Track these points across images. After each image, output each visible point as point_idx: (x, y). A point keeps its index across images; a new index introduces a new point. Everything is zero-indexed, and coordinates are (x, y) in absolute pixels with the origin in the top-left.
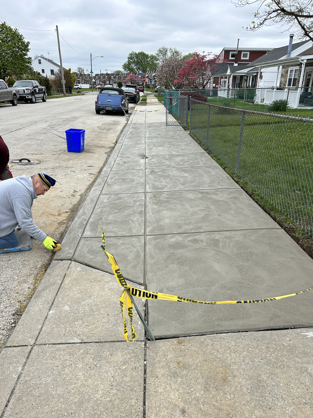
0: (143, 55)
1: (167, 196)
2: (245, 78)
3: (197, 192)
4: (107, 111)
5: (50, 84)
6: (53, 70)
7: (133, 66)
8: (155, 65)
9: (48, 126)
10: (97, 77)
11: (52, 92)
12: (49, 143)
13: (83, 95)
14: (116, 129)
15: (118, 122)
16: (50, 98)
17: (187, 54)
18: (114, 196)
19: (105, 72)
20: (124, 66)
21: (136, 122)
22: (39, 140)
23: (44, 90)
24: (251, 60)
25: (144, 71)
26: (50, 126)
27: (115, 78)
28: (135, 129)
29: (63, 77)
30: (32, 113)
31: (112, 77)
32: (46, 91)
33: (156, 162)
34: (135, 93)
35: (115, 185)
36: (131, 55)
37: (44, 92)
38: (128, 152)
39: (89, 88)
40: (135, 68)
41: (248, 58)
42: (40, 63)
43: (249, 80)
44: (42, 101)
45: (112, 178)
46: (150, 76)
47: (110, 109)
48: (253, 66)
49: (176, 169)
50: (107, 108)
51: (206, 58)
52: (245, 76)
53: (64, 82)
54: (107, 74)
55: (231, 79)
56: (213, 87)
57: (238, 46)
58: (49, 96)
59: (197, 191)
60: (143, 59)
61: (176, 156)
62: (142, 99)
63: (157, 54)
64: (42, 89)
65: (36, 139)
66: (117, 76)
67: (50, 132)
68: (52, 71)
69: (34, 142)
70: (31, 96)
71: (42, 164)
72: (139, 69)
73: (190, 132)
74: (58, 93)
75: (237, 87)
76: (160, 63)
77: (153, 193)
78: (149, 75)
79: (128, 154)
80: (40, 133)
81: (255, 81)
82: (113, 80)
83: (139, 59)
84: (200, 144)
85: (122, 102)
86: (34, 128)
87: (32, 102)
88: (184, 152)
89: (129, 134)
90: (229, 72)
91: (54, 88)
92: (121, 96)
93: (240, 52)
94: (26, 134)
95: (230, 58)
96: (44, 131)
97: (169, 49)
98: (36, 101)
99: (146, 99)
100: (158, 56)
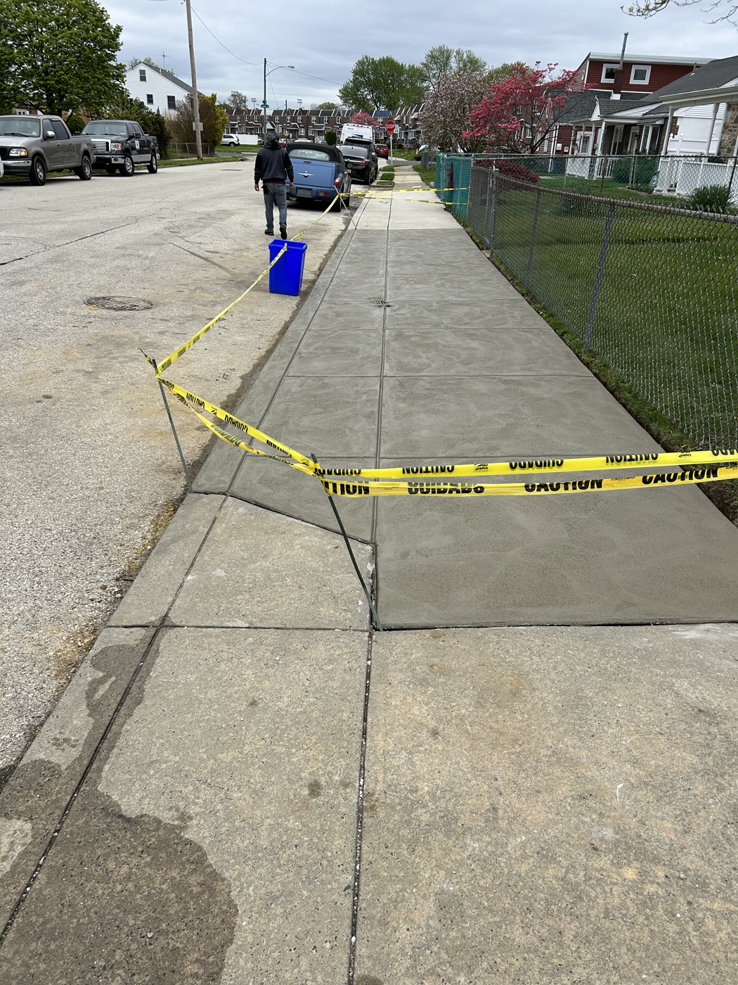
0: (389, 64)
1: (428, 386)
2: (635, 130)
3: (495, 381)
4: (299, 199)
5: (166, 131)
6: (174, 97)
7: (366, 93)
8: (420, 92)
9: (165, 228)
10: (277, 118)
11: (170, 150)
12: (168, 267)
13: (243, 160)
14: (320, 242)
15: (324, 225)
16: (166, 166)
17: (498, 65)
18: (313, 380)
19: (296, 108)
20: (343, 94)
21: (367, 228)
22: (146, 258)
23: (152, 144)
24: (653, 86)
25: (392, 106)
26: (169, 229)
27: (320, 121)
28: (364, 242)
29: (198, 114)
30: (125, 199)
31: (314, 118)
32: (157, 148)
33: (409, 315)
34: (368, 159)
35: (316, 358)
36: (362, 65)
37: (154, 150)
38: (347, 293)
39: (256, 143)
40: (369, 97)
41: (646, 82)
42: (143, 79)
43: (645, 136)
44: (147, 171)
45: (309, 345)
46: (405, 119)
47: (307, 195)
48: (657, 103)
49: (453, 332)
50: (301, 194)
51: (544, 77)
52: (635, 125)
53: (198, 127)
54: (302, 112)
55: (602, 132)
56: (556, 151)
57: (623, 51)
58: (163, 161)
59: (494, 378)
60: (389, 76)
61: (455, 304)
62: (383, 175)
63: (425, 65)
64: (149, 142)
65: (139, 256)
66: (326, 118)
67: (170, 243)
68: (171, 99)
69: (135, 262)
70: (123, 158)
71: (154, 310)
72: (379, 101)
73: (492, 253)
74: (185, 155)
75: (614, 154)
76: (431, 87)
77: (399, 378)
78: (402, 118)
79: (345, 297)
80: (148, 244)
81: (659, 140)
82: (314, 127)
83: (381, 77)
84: (513, 280)
85: (335, 178)
86: (133, 232)
87: (124, 173)
88: (475, 297)
89: (349, 253)
90: (596, 116)
91: (175, 141)
92: (333, 165)
93: (628, 65)
94: (118, 245)
95: (604, 80)
96: (157, 240)
97: (455, 54)
98: (133, 170)
99: (394, 175)
100: (428, 70)
